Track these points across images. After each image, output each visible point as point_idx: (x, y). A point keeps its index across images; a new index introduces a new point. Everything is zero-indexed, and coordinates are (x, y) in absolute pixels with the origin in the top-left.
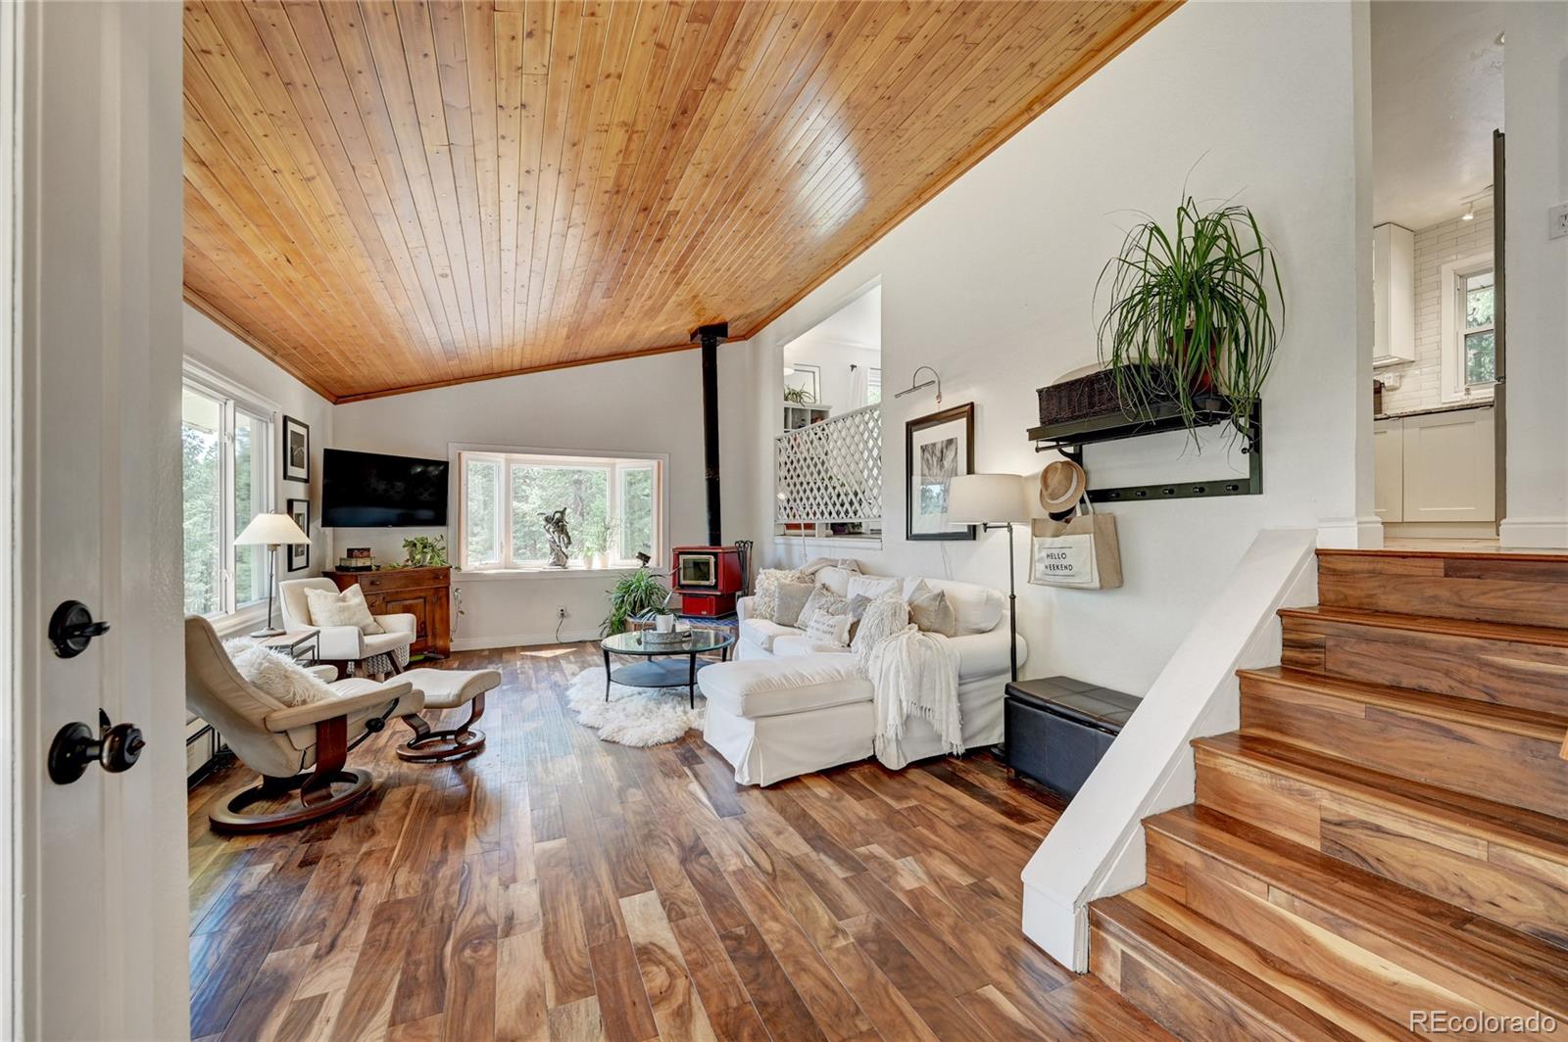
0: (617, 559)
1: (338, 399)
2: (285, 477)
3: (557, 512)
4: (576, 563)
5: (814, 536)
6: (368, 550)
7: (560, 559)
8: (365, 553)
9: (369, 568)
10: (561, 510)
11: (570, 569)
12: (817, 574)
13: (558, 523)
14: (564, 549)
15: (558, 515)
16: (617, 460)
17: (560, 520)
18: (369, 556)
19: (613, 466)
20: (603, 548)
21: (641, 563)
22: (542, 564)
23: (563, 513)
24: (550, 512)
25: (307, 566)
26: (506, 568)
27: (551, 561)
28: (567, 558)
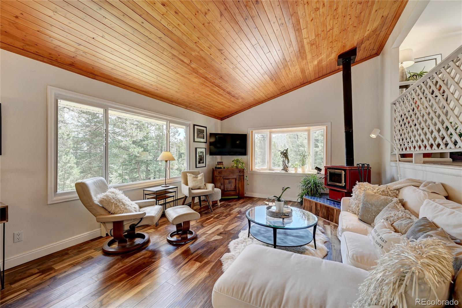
0: (309, 169)
1: (222, 119)
2: (194, 141)
3: (284, 150)
4: (291, 171)
5: (411, 162)
6: (222, 162)
7: (285, 168)
8: (221, 163)
9: (221, 168)
10: (286, 149)
11: (289, 172)
12: (401, 190)
13: (285, 154)
14: (287, 164)
15: (285, 151)
16: (311, 128)
17: (285, 153)
18: (222, 164)
19: (309, 131)
20: (303, 165)
21: (316, 171)
22: (279, 169)
23: (287, 150)
24: (282, 150)
25: (206, 166)
26: (270, 170)
27: (282, 168)
28: (287, 168)
